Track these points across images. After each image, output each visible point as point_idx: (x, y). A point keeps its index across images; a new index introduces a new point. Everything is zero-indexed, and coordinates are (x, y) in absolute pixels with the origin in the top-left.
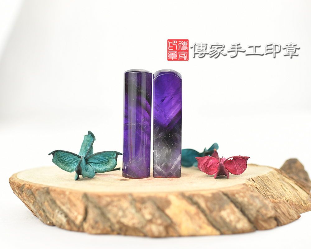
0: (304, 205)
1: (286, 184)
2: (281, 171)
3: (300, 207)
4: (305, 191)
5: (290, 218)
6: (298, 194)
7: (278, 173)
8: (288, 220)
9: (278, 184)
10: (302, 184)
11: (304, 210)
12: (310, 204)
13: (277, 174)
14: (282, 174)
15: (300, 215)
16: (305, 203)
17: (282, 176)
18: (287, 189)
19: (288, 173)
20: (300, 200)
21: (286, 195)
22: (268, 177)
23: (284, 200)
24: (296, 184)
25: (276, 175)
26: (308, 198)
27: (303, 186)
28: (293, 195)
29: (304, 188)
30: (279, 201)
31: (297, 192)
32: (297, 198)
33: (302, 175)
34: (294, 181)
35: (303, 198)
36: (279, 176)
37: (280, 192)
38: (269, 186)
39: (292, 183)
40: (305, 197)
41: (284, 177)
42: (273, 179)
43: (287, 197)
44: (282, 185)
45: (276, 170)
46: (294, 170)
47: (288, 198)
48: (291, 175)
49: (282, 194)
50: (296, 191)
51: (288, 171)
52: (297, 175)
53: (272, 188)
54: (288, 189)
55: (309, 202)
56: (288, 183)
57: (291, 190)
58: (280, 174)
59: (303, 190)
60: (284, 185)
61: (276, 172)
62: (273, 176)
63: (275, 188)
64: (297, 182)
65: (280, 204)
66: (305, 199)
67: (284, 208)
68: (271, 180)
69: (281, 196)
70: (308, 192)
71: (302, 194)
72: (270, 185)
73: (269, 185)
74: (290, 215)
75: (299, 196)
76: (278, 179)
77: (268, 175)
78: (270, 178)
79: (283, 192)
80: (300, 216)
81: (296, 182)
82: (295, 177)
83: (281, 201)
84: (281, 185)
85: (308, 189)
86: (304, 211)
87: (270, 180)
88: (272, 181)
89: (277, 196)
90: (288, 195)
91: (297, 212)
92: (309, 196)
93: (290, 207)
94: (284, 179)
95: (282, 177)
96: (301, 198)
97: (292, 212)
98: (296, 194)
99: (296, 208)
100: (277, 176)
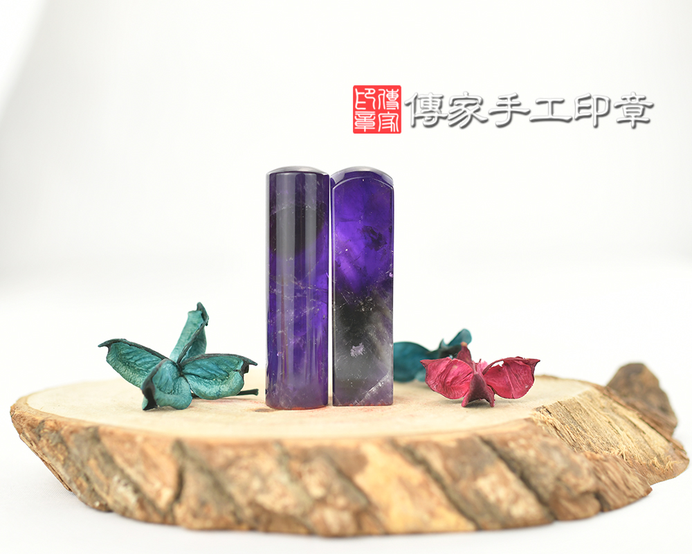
0: (658, 465)
1: (619, 419)
2: (608, 391)
3: (650, 470)
4: (661, 434)
5: (629, 493)
6: (646, 441)
7: (601, 395)
8: (625, 497)
9: (602, 419)
10: (656, 419)
11: (660, 476)
12: (672, 462)
13: (601, 397)
14: (610, 398)
15: (651, 486)
16: (661, 461)
17: (611, 401)
18: (622, 430)
19: (623, 396)
20: (651, 454)
21: (621, 443)
22: (581, 403)
23: (616, 453)
24: (642, 419)
25: (599, 399)
26: (668, 450)
27: (657, 424)
28: (635, 444)
29: (659, 429)
30: (605, 456)
31: (643, 437)
32: (644, 451)
33: (654, 400)
34: (637, 412)
35: (656, 451)
36: (603, 402)
37: (607, 436)
38: (583, 424)
39: (633, 416)
40: (662, 447)
41: (615, 405)
42: (591, 408)
43: (621, 448)
44: (611, 420)
45: (598, 387)
46: (637, 388)
47: (624, 450)
48: (631, 400)
49: (610, 441)
50: (642, 433)
51: (625, 391)
52: (644, 399)
53: (588, 429)
54: (625, 430)
55: (671, 459)
56: (624, 417)
57: (631, 432)
58: (607, 398)
59: (658, 432)
60: (615, 420)
61: (597, 393)
62: (591, 402)
63: (596, 428)
64: (644, 415)
65: (606, 464)
66: (662, 452)
67: (615, 472)
68: (587, 411)
69: (609, 445)
70: (668, 437)
71: (656, 442)
72: (584, 422)
73: (582, 422)
74: (628, 488)
75: (647, 447)
76: (603, 408)
77: (581, 398)
78: (584, 407)
79: (614, 437)
80: (651, 489)
81: (641, 416)
82: (639, 405)
83: (610, 457)
84: (609, 422)
85: (668, 430)
86: (660, 479)
87: (585, 411)
88: (589, 412)
89: (601, 446)
90: (624, 444)
91: (644, 481)
92: (671, 444)
93: (629, 469)
94: (616, 408)
95: (611, 405)
96: (654, 451)
97: (634, 480)
98: (643, 440)
99: (642, 473)
100: (599, 401)
